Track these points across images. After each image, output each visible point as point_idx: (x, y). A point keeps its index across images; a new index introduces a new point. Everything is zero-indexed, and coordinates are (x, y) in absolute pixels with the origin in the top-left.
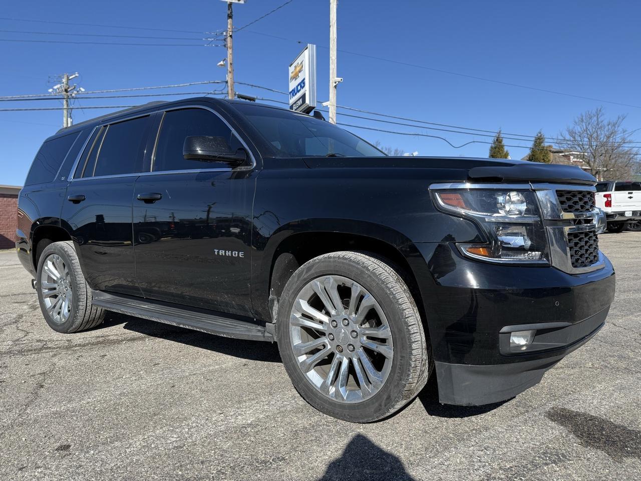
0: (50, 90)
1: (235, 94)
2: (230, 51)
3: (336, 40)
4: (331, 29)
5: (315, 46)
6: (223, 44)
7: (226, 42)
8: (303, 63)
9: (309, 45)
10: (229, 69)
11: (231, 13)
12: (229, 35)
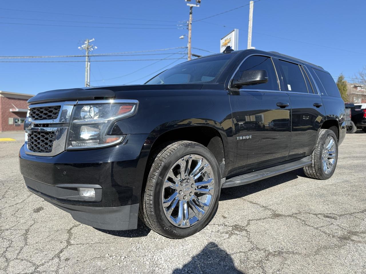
0: (79, 48)
1: (191, 54)
2: (190, 32)
3: (252, 28)
4: (250, 22)
5: (238, 30)
6: (187, 28)
7: (188, 27)
8: (231, 39)
9: (235, 30)
10: (189, 41)
11: (192, 11)
12: (190, 23)
